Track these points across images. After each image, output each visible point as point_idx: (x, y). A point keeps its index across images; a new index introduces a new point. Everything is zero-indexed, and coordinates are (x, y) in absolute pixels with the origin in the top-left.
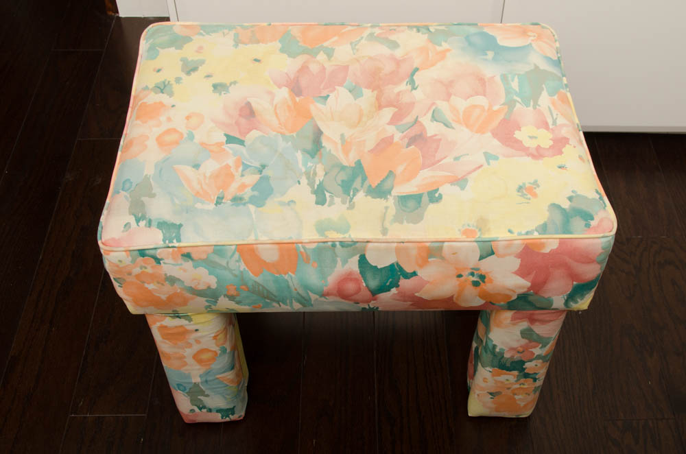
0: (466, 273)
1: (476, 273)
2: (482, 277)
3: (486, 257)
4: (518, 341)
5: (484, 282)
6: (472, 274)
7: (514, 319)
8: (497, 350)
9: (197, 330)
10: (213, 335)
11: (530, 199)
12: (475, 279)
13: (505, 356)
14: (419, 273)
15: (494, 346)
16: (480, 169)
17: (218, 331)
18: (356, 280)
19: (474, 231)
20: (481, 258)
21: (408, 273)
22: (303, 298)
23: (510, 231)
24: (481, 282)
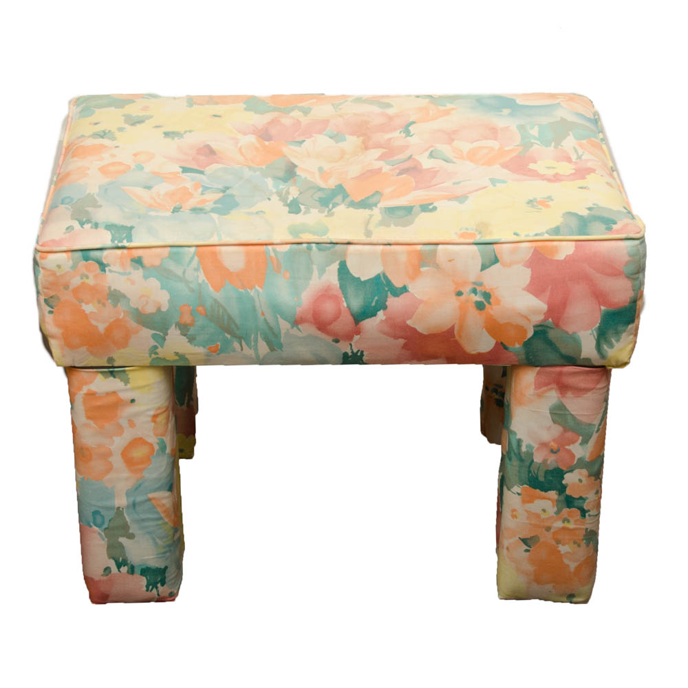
0: (466, 290)
1: (479, 289)
2: (487, 296)
3: (490, 266)
4: (549, 428)
5: (489, 303)
6: (474, 291)
7: (539, 385)
8: (524, 449)
9: (133, 401)
10: (152, 413)
11: (541, 209)
12: (478, 298)
13: (535, 461)
14: (410, 288)
15: (519, 442)
16: (483, 190)
17: (159, 408)
18: (335, 298)
19: (475, 234)
20: (484, 267)
21: (397, 288)
22: (271, 329)
23: (516, 234)
24: (485, 303)
